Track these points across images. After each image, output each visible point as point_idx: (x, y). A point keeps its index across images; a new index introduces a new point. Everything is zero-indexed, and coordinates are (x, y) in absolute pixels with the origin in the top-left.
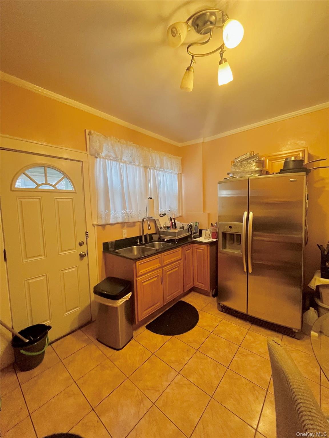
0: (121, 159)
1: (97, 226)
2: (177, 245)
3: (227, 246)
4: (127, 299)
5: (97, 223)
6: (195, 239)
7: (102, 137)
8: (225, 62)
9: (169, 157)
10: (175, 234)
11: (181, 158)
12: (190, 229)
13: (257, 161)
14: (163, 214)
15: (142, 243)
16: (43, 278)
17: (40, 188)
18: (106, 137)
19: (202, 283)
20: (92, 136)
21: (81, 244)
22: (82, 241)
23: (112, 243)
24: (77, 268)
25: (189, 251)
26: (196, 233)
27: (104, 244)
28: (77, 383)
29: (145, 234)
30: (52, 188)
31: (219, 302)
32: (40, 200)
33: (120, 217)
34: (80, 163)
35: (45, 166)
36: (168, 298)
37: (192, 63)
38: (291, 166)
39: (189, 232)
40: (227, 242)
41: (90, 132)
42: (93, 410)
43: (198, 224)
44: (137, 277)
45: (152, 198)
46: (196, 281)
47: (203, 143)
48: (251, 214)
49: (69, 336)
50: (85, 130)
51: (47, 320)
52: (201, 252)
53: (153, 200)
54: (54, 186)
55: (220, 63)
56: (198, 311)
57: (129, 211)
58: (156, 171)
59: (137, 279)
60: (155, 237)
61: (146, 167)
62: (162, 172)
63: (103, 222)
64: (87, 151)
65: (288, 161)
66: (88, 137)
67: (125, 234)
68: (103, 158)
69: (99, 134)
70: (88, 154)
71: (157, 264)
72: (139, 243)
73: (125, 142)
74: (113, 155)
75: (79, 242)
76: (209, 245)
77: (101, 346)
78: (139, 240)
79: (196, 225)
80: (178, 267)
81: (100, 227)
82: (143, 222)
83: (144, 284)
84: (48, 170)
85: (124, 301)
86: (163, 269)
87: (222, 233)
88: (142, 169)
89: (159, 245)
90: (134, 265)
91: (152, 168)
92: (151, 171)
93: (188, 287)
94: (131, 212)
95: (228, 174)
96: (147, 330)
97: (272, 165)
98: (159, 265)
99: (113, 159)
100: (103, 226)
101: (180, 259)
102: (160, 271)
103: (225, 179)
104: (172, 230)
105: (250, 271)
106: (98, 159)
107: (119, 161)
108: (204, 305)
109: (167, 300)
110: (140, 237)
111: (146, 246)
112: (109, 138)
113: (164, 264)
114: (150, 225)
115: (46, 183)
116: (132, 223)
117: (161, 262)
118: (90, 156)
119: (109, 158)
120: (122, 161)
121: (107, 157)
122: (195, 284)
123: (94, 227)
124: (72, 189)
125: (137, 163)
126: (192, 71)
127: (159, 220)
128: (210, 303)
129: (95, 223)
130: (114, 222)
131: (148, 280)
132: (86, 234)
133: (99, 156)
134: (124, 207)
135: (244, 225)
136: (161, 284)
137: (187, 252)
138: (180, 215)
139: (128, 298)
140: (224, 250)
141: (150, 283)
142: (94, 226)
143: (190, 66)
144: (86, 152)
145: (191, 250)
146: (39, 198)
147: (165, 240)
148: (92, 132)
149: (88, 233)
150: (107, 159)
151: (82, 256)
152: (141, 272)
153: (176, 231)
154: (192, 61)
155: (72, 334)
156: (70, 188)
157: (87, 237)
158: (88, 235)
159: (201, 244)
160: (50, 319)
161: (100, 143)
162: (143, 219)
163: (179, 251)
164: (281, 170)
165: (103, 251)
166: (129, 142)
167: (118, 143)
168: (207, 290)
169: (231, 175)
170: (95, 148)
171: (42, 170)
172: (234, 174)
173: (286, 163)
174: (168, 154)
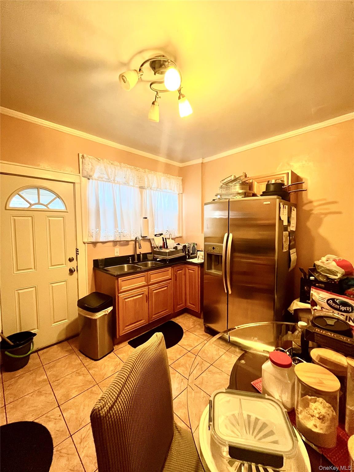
0: (114, 180)
1: (88, 243)
2: (168, 265)
3: (213, 267)
4: (107, 313)
5: (88, 240)
6: (188, 260)
7: (95, 160)
8: (183, 97)
9: (168, 178)
10: (165, 254)
11: (182, 178)
12: (184, 249)
13: (241, 183)
14: (159, 234)
15: (134, 262)
16: (33, 289)
17: (33, 207)
18: (98, 160)
19: (193, 305)
20: (85, 160)
21: (71, 260)
22: (72, 258)
23: (102, 260)
24: (66, 282)
25: (181, 271)
26: (194, 254)
27: (94, 260)
28: (51, 384)
29: (138, 253)
30: (44, 208)
31: (205, 324)
32: (32, 218)
33: (111, 236)
34: (73, 184)
35: (38, 188)
36: (154, 316)
37: (157, 98)
38: (272, 188)
39: (183, 252)
40: (213, 263)
41: (83, 156)
42: (59, 406)
43: (196, 245)
44: (119, 293)
45: (146, 218)
46: (188, 301)
47: (202, 163)
48: (231, 236)
49: (55, 346)
50: (79, 154)
51: (34, 329)
52: (192, 272)
53: (148, 219)
54: (46, 206)
55: (179, 98)
56: (184, 331)
57: (121, 231)
58: (152, 191)
59: (119, 295)
60: (150, 257)
61: (142, 188)
62: (160, 193)
63: (93, 240)
64: (79, 173)
65: (269, 183)
66: (81, 160)
67: (117, 252)
68: (95, 179)
69: (92, 157)
70: (81, 176)
71: (142, 282)
72: (131, 262)
73: (119, 164)
74: (106, 176)
75: (69, 258)
76: (200, 266)
77: (82, 357)
78: (131, 258)
79: (194, 246)
80: (167, 286)
81: (91, 245)
82: (136, 241)
83: (126, 300)
84: (41, 191)
85: (103, 314)
86: (148, 288)
87: (207, 254)
88: (137, 190)
89: (152, 264)
90: (116, 281)
91: (148, 188)
92: (146, 192)
93: (179, 307)
94: (123, 231)
95: (216, 195)
96: (129, 345)
97: (259, 187)
98: (144, 283)
99: (106, 180)
100: (94, 244)
101: (170, 279)
102: (146, 289)
103: (213, 200)
104: (163, 250)
105: (230, 292)
106: (91, 180)
107: (112, 182)
108: (192, 326)
109: (152, 318)
110: (133, 256)
111: (137, 265)
112: (102, 160)
113: (150, 283)
114: (140, 244)
115: (39, 203)
116: (125, 242)
117: (148, 280)
118: (83, 178)
119: (101, 179)
120: (116, 182)
121: (100, 179)
122: (187, 305)
123: (84, 245)
124: (64, 209)
125: (131, 184)
126: (157, 105)
127: (154, 240)
128: (199, 325)
129: (86, 241)
130: (104, 240)
131: (131, 297)
132: (76, 251)
133: (91, 178)
134: (116, 226)
135: (224, 246)
136: (147, 302)
137: (179, 272)
138: (181, 235)
139: (108, 311)
140: (209, 271)
141: (134, 299)
142: (84, 243)
143: (155, 100)
144: (79, 175)
145: (183, 270)
146: (32, 217)
147: (158, 260)
148: (85, 156)
149: (78, 249)
150: (99, 180)
151: (71, 272)
152: (124, 288)
153: (167, 251)
154: (156, 97)
155: (59, 345)
156: (63, 208)
157: (77, 254)
158: (78, 251)
159: (193, 264)
160: (38, 329)
161: (92, 166)
162: (136, 238)
163: (168, 270)
164: (263, 192)
165: (93, 268)
166: (122, 164)
167: (111, 165)
168: (197, 311)
169: (219, 196)
170: (87, 170)
171: (36, 191)
172: (221, 196)
173: (268, 186)
174: (166, 175)
